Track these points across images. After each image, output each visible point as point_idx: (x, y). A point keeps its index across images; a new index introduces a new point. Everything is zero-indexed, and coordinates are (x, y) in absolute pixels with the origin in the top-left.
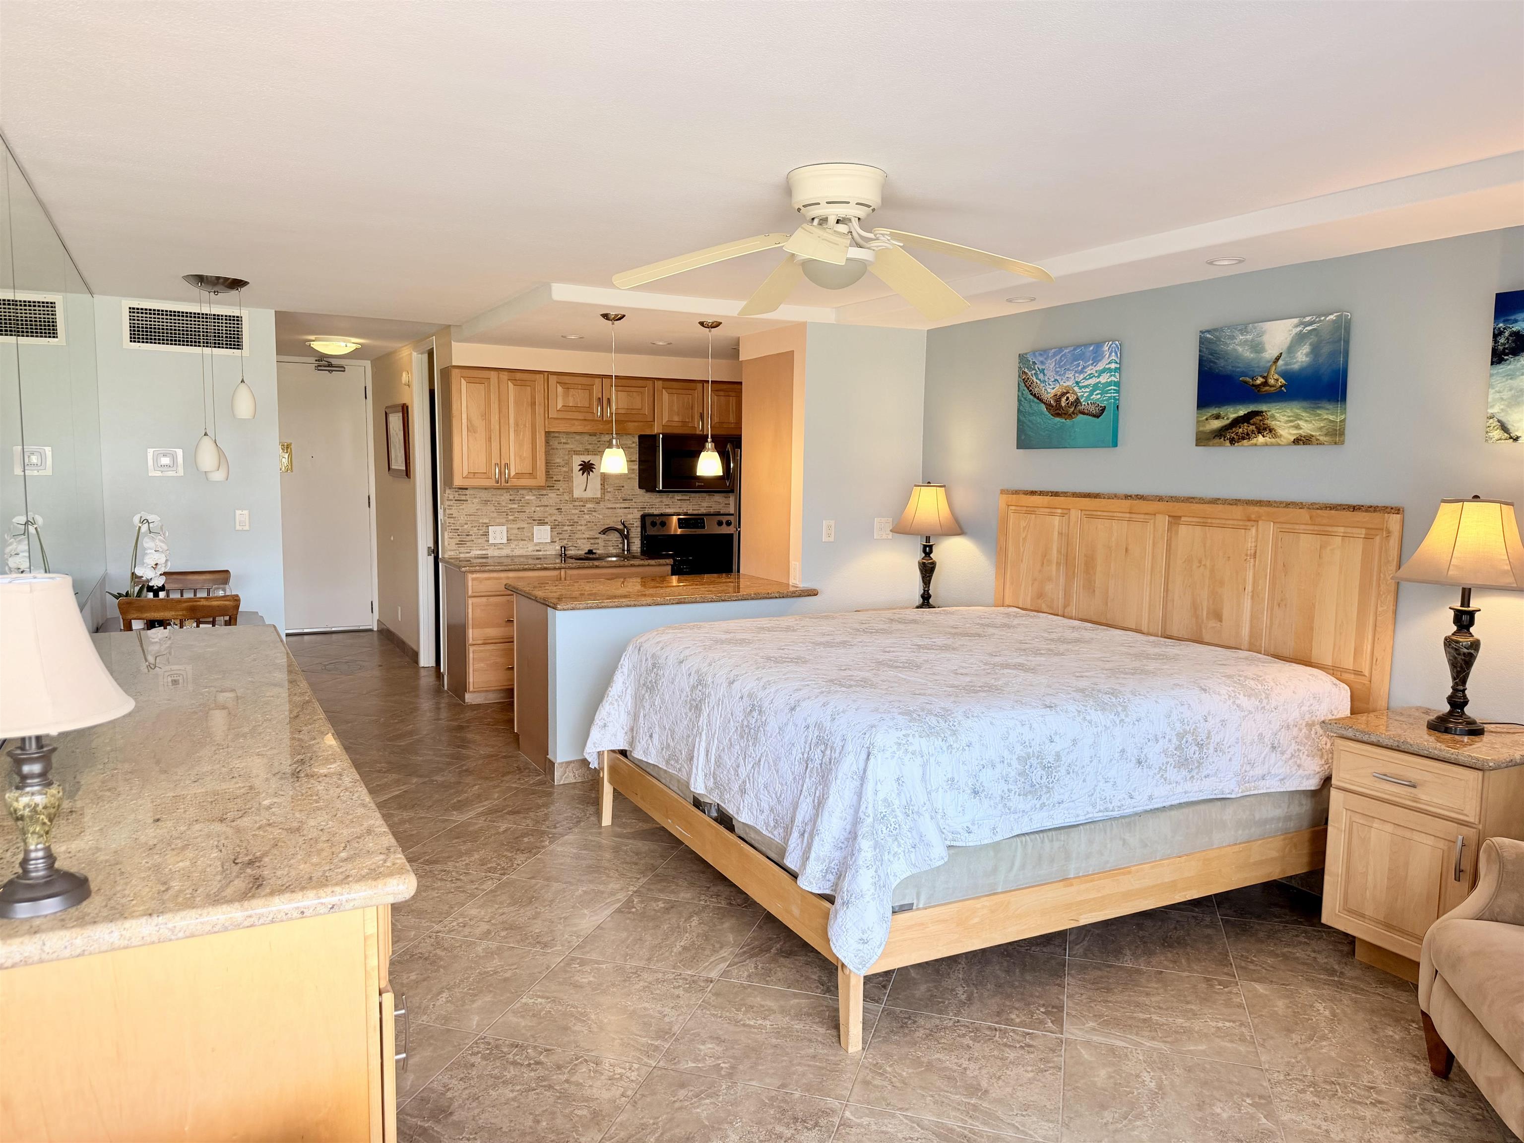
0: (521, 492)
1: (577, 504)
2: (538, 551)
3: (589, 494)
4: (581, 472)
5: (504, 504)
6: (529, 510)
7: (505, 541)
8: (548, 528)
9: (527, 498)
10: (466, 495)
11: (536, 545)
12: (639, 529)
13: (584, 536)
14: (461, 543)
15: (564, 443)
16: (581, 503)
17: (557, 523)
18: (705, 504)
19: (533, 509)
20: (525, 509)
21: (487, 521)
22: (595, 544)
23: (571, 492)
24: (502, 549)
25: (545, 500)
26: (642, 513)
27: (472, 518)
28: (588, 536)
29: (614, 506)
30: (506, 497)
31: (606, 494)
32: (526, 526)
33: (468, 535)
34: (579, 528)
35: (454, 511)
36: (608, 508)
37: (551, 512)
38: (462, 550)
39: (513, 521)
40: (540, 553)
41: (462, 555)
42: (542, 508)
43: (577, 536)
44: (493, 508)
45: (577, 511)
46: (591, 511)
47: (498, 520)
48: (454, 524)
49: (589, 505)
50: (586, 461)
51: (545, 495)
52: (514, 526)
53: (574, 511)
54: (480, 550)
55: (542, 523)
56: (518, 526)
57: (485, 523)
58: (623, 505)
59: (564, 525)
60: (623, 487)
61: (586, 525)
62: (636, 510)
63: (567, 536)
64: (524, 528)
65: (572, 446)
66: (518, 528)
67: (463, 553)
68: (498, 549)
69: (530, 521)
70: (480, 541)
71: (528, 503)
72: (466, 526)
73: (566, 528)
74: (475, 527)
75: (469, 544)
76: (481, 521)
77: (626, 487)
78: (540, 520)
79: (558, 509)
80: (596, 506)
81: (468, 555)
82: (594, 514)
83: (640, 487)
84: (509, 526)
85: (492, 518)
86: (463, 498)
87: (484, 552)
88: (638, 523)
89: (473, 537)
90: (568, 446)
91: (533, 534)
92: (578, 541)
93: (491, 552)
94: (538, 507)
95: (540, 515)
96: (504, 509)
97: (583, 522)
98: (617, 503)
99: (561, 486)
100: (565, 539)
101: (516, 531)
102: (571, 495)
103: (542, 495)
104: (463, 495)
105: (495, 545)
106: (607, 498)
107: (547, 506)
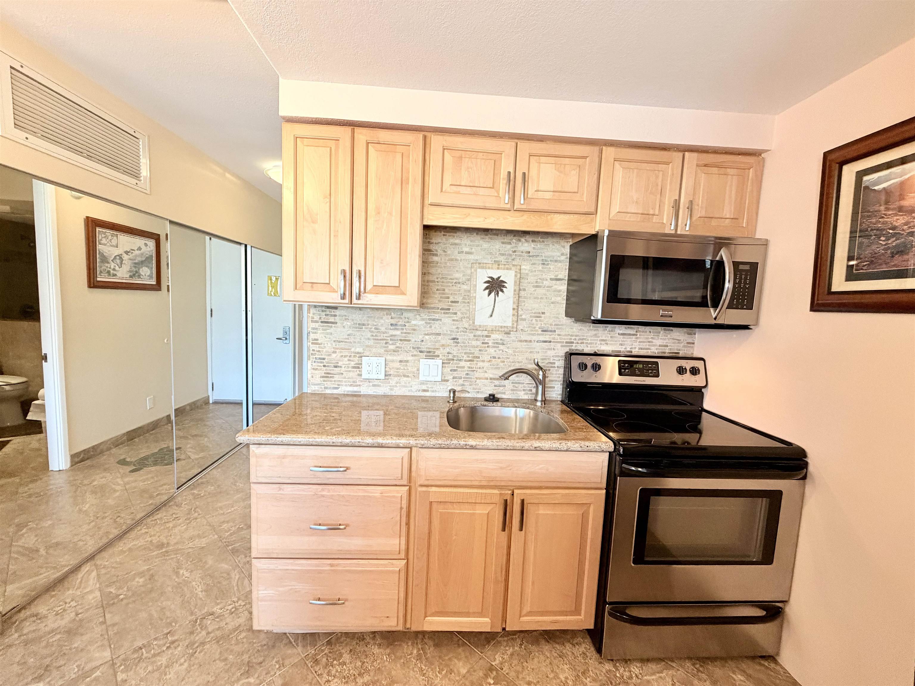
0: (406, 315)
1: (479, 333)
2: (424, 391)
3: (496, 321)
4: (487, 291)
5: (383, 329)
6: (415, 338)
7: (382, 376)
8: (439, 362)
9: (413, 322)
10: (335, 316)
11: (422, 383)
12: (561, 371)
13: (486, 375)
14: (327, 376)
15: (467, 253)
16: (485, 333)
17: (450, 357)
18: (658, 342)
19: (421, 337)
20: (410, 337)
21: (360, 350)
22: (500, 386)
23: (471, 318)
24: (379, 386)
25: (436, 327)
26: (567, 349)
27: (342, 345)
28: (492, 376)
29: (528, 338)
30: (386, 320)
31: (519, 322)
32: (410, 358)
33: (336, 367)
34: (480, 364)
35: (320, 336)
36: (521, 341)
37: (443, 342)
38: (329, 384)
39: (394, 351)
40: (427, 394)
41: (328, 391)
42: (433, 337)
43: (477, 375)
44: (369, 335)
45: (479, 343)
46: (496, 344)
47: (374, 350)
48: (319, 351)
49: (496, 336)
50: (495, 277)
51: (437, 320)
52: (395, 358)
53: (474, 343)
54: (351, 385)
55: (431, 355)
56: (399, 358)
57: (358, 353)
58: (542, 338)
59: (460, 360)
60: (543, 313)
61: (490, 361)
62: (559, 345)
63: (463, 375)
64: (407, 361)
65: (476, 258)
66: (401, 361)
67: (330, 388)
68: (374, 385)
69: (415, 353)
70: (351, 374)
71: (414, 330)
72: (334, 355)
73: (462, 364)
74: (345, 356)
75: (337, 377)
76: (353, 350)
77: (547, 314)
78: (429, 352)
79: (454, 339)
80: (505, 337)
81: (335, 391)
82: (501, 347)
83: (567, 315)
84: (389, 358)
85: (368, 346)
86: (332, 319)
87: (355, 389)
88: (561, 363)
89: (343, 369)
90: (471, 257)
91: (418, 370)
92: (478, 380)
93: (365, 390)
94: (427, 335)
95: (429, 345)
96: (382, 336)
97: (487, 358)
98: (533, 335)
99: (459, 308)
100: (461, 378)
101: (397, 365)
102: (471, 322)
103: (434, 320)
104: (331, 316)
105: (369, 380)
106: (520, 327)
107: (439, 334)
